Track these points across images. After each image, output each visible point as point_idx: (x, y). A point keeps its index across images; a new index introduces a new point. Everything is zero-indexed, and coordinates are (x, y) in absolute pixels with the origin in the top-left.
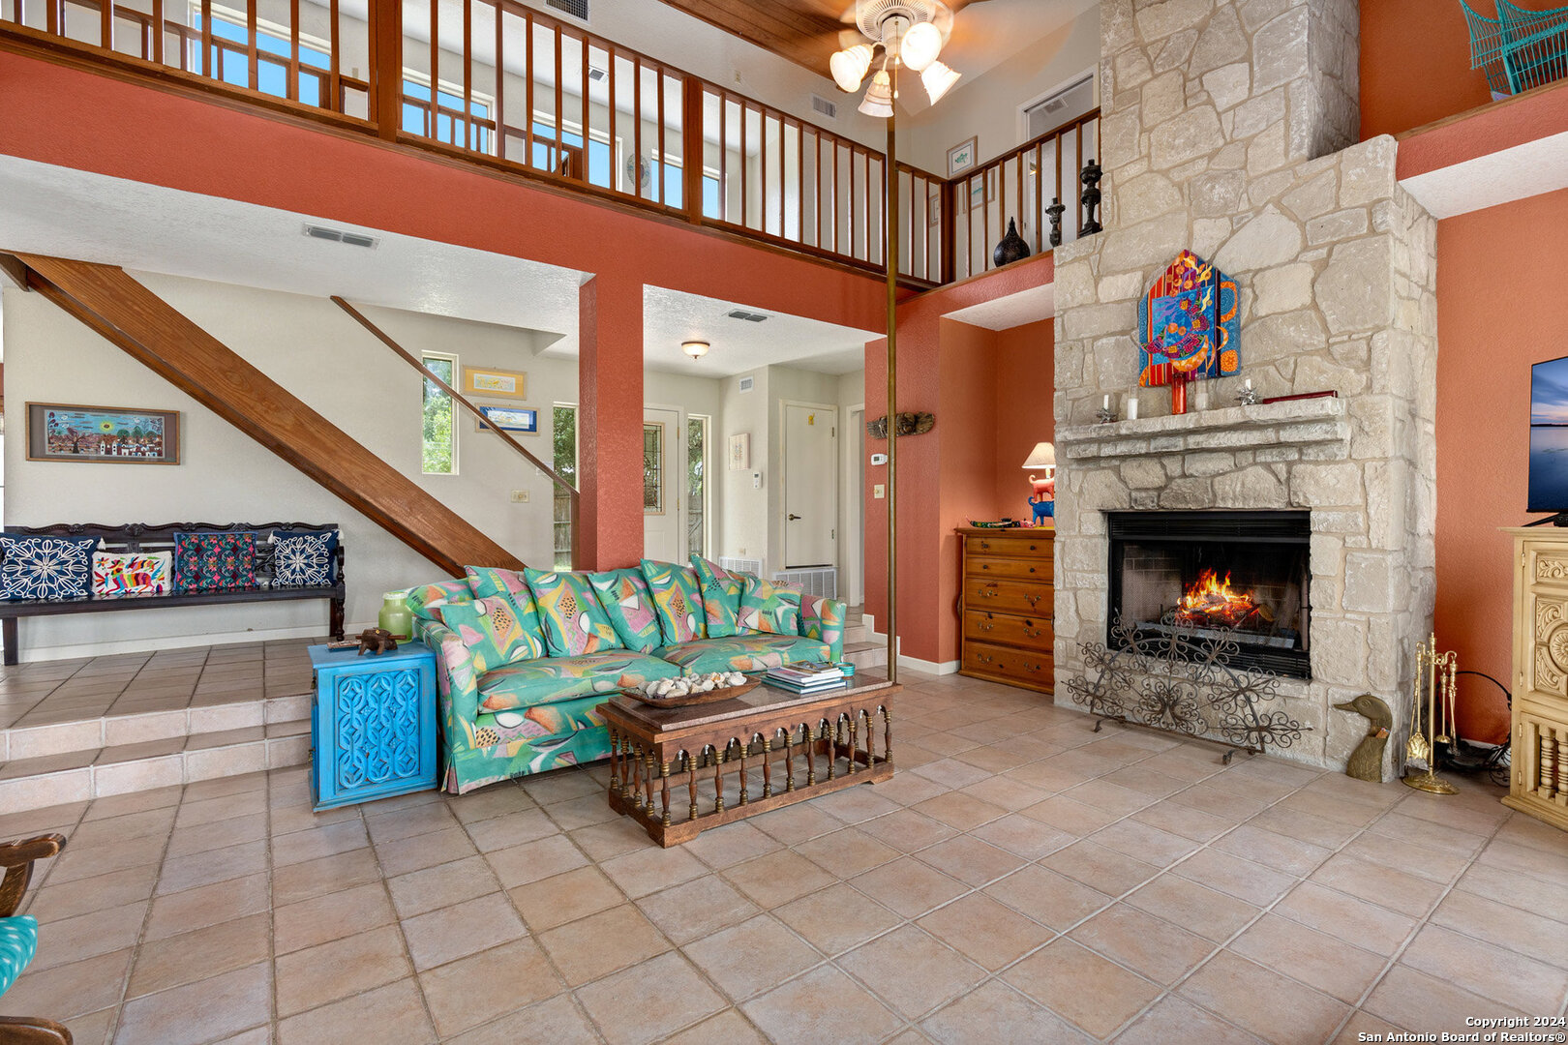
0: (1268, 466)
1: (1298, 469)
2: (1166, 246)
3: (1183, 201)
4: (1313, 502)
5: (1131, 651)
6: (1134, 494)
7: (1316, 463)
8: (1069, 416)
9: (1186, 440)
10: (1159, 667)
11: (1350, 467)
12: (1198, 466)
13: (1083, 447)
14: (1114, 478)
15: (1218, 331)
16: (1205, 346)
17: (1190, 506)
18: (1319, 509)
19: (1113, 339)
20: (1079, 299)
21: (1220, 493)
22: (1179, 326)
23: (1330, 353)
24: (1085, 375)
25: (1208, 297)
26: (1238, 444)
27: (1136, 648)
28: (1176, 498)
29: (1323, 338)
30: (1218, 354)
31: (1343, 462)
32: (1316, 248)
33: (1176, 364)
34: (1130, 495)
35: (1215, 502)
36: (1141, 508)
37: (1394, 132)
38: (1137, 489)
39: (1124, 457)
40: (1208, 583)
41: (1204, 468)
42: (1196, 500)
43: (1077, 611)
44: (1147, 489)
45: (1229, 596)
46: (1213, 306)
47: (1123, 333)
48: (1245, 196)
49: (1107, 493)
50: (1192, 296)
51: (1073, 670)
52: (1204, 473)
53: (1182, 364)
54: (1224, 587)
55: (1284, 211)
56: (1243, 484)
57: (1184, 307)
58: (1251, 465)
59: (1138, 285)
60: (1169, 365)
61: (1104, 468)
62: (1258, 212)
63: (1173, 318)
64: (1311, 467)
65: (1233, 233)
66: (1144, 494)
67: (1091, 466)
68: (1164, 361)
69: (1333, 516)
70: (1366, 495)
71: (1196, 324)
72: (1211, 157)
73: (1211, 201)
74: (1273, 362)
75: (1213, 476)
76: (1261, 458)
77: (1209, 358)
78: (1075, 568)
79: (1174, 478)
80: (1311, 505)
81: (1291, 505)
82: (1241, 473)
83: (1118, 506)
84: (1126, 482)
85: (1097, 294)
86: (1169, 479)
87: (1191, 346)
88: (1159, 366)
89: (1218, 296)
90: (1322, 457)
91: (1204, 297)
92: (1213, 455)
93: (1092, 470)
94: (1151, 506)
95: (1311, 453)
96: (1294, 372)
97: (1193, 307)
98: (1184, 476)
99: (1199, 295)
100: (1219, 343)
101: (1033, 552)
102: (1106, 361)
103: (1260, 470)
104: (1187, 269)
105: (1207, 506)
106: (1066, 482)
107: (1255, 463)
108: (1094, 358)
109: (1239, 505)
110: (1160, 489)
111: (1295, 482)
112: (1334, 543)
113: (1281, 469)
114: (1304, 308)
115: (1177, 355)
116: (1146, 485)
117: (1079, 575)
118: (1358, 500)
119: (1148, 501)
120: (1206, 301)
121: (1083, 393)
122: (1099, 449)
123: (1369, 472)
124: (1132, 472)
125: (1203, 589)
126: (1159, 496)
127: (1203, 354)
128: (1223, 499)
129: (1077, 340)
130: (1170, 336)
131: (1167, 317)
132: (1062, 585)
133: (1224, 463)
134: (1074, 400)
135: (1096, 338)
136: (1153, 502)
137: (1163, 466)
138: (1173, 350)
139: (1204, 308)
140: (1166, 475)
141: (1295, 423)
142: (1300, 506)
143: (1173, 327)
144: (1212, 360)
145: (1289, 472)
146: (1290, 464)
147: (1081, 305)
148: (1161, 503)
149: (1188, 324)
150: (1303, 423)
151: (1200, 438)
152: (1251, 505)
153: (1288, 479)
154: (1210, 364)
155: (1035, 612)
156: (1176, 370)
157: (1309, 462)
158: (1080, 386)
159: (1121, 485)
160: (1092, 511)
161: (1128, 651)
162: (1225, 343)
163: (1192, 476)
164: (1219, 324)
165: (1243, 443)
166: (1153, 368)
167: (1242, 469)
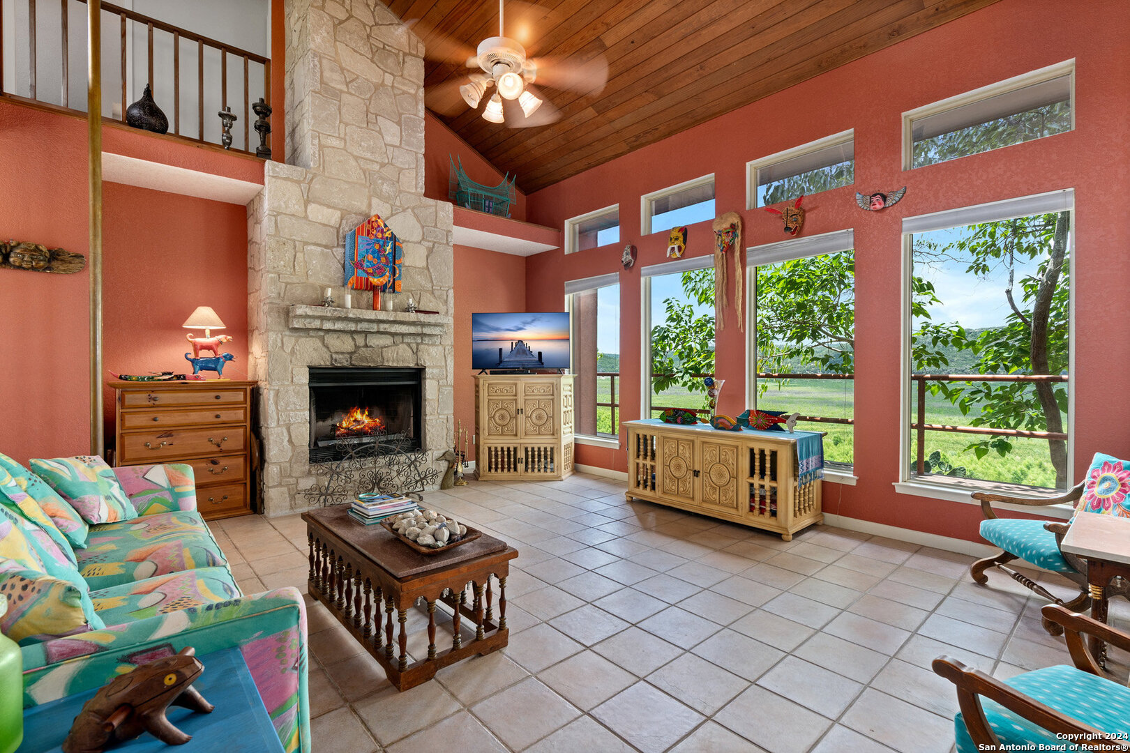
0: (409, 344)
1: (421, 347)
2: (356, 203)
3: (366, 181)
4: (427, 364)
5: (351, 458)
6: (334, 356)
7: (428, 345)
8: (282, 295)
9: (378, 326)
10: (369, 462)
11: (440, 348)
12: (375, 341)
13: (308, 320)
14: (320, 344)
15: (394, 268)
16: (387, 274)
17: (370, 364)
18: (429, 367)
19: (319, 249)
20: (291, 210)
21: (385, 357)
22: (374, 257)
23: (433, 293)
24: (297, 268)
25: (389, 247)
26: (405, 332)
27: (354, 455)
28: (362, 359)
29: (430, 285)
30: (394, 280)
31: (438, 345)
32: (429, 241)
33: (371, 279)
34: (331, 356)
35: (383, 362)
36: (339, 365)
37: (455, 203)
38: (336, 353)
39: (328, 331)
40: (355, 414)
41: (378, 343)
42: (374, 361)
43: (290, 441)
44: (343, 353)
45: (367, 420)
46: (392, 253)
47: (326, 247)
48: (398, 197)
49: (315, 354)
50: (381, 243)
51: (287, 485)
52: (378, 346)
53: (375, 281)
54: (365, 416)
55: (416, 216)
56: (397, 354)
57: (377, 247)
58: (401, 343)
59: (337, 220)
60: (367, 279)
61: (312, 337)
62: (404, 210)
63: (370, 251)
64: (426, 347)
65: (392, 215)
66: (341, 356)
67: (302, 334)
68: (364, 276)
69: (435, 371)
70: (446, 361)
71: (383, 260)
72: (383, 165)
73: (381, 190)
74: (411, 291)
75: (382, 348)
76: (406, 340)
77: (389, 281)
78: (289, 408)
79: (360, 347)
80: (426, 365)
81: (418, 365)
82: (396, 347)
83: (323, 363)
84: (328, 348)
85: (306, 211)
86: (357, 347)
87: (380, 272)
88: (361, 278)
89: (394, 248)
90: (430, 343)
91: (388, 246)
92: (383, 336)
93: (303, 337)
94: (346, 364)
95: (426, 340)
96: (420, 299)
97: (381, 251)
98: (366, 346)
99: (385, 244)
100: (394, 275)
101: (217, 401)
102: (314, 262)
103: (405, 346)
104: (379, 226)
105: (379, 364)
106: (280, 344)
107: (403, 342)
108: (304, 258)
109: (395, 365)
110: (351, 353)
111: (420, 354)
112: (435, 383)
113: (414, 346)
114: (423, 268)
115: (372, 274)
116: (343, 350)
117: (292, 414)
118: (443, 364)
119: (344, 361)
120: (388, 249)
121: (295, 280)
122: (322, 324)
123: (447, 350)
124: (332, 341)
125: (352, 417)
126: (351, 358)
127: (386, 278)
128: (387, 361)
129: (290, 240)
130: (368, 262)
131: (367, 250)
132: (275, 423)
133: (387, 340)
134: (287, 284)
135: (306, 243)
136: (347, 361)
137: (354, 339)
138: (371, 271)
139: (387, 252)
140: (355, 345)
141: (429, 325)
142: (422, 365)
143: (370, 257)
144: (391, 283)
145: (417, 349)
146: (418, 344)
147: (293, 215)
148: (353, 362)
149: (379, 258)
150: (432, 325)
151: (386, 326)
152: (401, 365)
153: (417, 351)
154: (390, 285)
155: (221, 451)
156: (371, 283)
157: (425, 344)
158: (291, 274)
159: (325, 350)
160: (301, 367)
161: (348, 458)
162: (397, 275)
163: (371, 346)
164: (394, 264)
165: (407, 332)
166: (357, 278)
167: (397, 345)
